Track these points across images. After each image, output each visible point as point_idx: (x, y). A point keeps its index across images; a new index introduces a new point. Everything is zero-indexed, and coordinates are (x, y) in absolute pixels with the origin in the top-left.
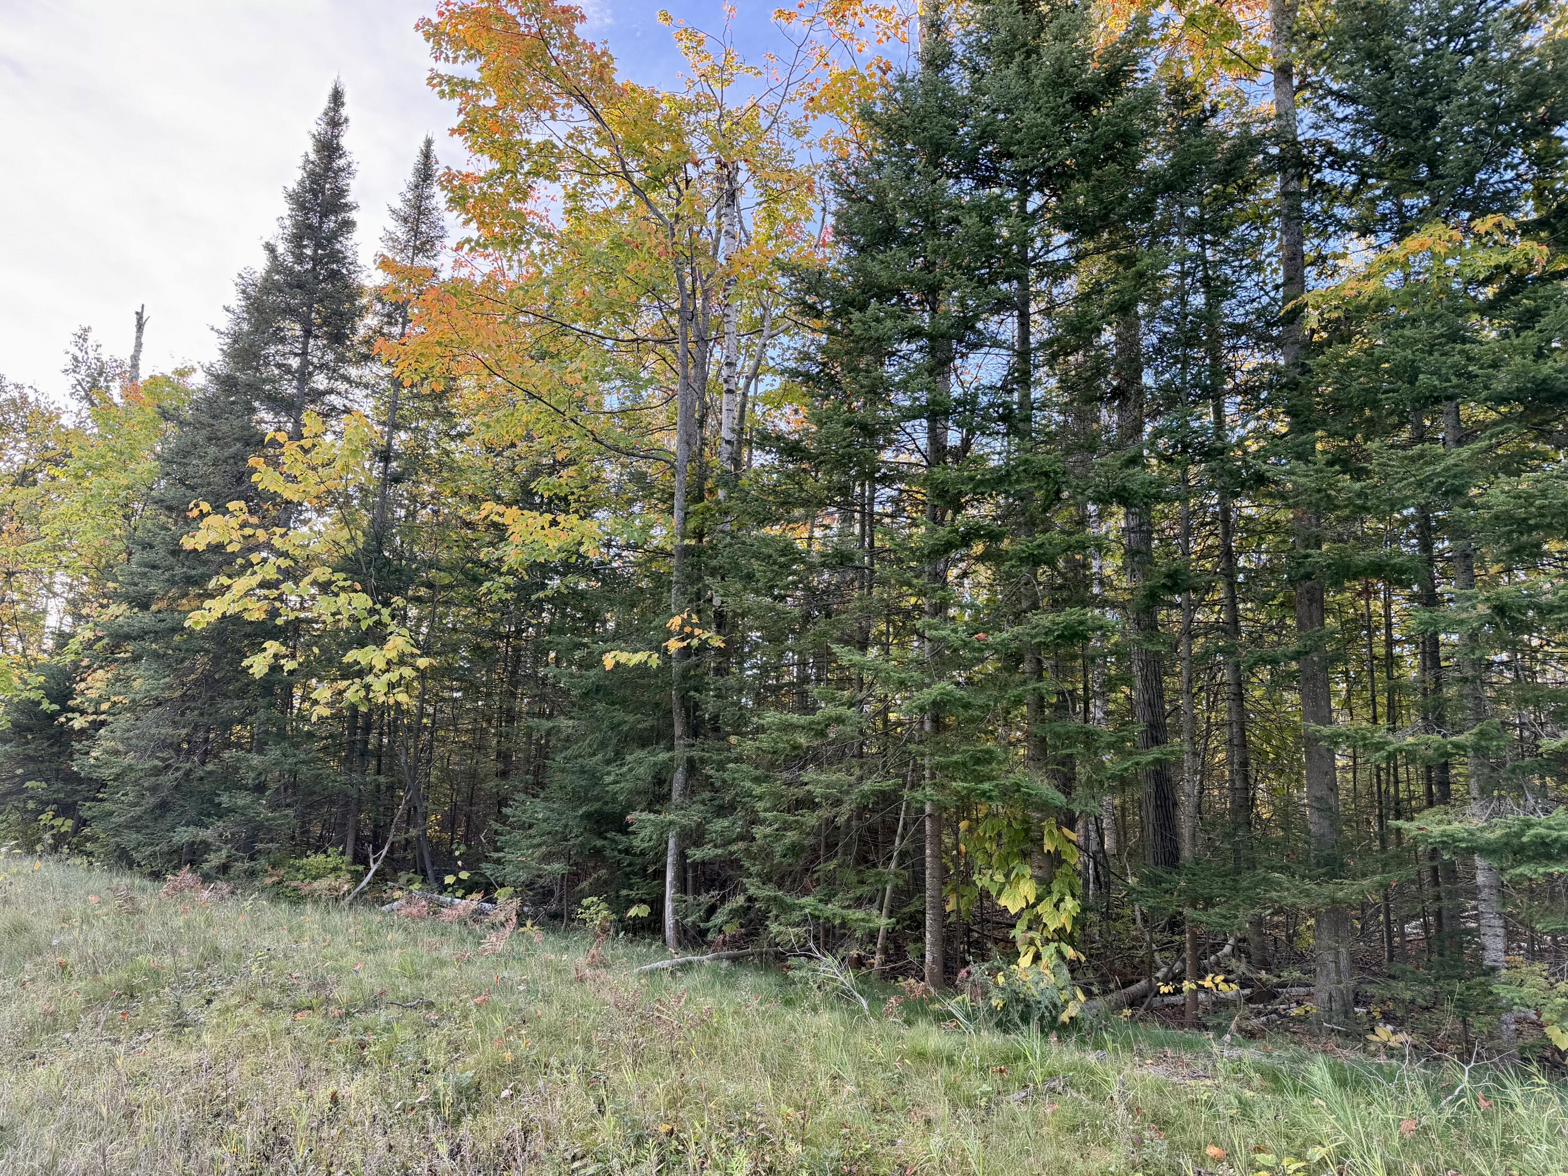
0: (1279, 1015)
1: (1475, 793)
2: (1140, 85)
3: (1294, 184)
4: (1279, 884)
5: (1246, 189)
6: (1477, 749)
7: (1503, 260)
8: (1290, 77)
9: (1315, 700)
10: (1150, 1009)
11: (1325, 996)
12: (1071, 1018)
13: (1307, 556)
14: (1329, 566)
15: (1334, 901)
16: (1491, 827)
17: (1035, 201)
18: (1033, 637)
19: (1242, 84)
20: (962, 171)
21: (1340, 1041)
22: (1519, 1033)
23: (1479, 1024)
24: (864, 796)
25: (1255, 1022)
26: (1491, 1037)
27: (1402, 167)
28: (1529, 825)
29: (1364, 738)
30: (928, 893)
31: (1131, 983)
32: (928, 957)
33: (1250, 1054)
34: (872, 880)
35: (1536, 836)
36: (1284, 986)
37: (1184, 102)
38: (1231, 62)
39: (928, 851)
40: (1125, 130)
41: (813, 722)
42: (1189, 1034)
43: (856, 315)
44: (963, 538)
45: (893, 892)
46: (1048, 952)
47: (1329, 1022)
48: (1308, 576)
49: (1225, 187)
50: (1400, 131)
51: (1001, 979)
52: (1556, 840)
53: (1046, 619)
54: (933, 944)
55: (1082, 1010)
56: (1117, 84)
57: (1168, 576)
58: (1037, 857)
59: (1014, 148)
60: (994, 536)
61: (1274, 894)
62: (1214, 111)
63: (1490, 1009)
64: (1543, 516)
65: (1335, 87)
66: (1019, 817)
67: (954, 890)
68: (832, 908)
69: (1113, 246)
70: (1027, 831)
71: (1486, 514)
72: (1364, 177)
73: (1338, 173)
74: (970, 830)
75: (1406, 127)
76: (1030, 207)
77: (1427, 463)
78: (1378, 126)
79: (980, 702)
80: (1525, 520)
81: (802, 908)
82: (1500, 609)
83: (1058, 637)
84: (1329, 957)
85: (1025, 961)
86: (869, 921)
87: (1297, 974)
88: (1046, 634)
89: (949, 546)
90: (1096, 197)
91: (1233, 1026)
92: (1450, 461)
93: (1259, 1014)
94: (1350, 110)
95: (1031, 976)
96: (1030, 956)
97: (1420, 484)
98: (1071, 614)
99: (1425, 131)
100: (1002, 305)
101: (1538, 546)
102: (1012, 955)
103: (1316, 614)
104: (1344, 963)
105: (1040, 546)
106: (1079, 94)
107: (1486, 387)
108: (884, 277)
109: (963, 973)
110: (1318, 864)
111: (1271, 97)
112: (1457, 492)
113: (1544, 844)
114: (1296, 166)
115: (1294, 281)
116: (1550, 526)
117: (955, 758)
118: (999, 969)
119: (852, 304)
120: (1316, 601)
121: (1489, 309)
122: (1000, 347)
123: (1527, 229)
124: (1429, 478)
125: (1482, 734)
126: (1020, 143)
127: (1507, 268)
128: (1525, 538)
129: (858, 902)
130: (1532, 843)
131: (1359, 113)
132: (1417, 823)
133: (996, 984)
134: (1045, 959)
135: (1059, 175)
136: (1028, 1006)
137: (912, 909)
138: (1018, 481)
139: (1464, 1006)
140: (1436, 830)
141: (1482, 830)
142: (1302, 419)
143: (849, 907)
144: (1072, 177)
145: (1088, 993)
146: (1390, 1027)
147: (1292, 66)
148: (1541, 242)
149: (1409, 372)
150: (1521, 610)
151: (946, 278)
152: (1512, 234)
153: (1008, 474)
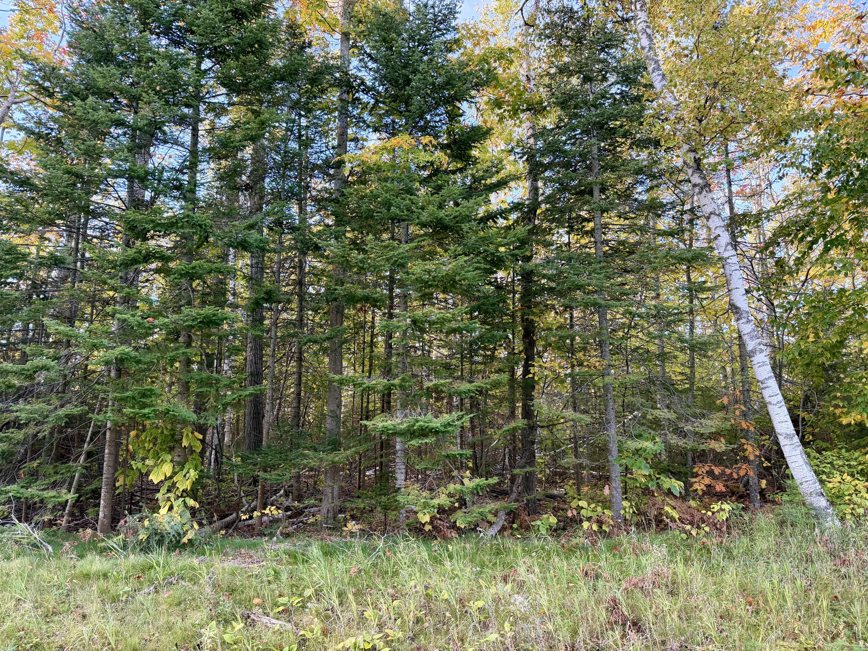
0: (303, 523)
1: (399, 407)
2: (272, 17)
3: (345, 96)
4: (308, 456)
5: (323, 91)
6: (401, 386)
7: (431, 159)
8: (348, 39)
9: (335, 362)
10: (236, 529)
11: (326, 511)
12: (189, 540)
13: (336, 289)
14: (345, 296)
15: (333, 462)
16: (402, 423)
17: (207, 64)
18: (185, 322)
19: (326, 35)
20: (161, 32)
21: (330, 532)
22: (408, 517)
23: (392, 515)
24: (59, 418)
25: (291, 529)
26: (396, 521)
27: (394, 101)
28: (417, 421)
29: (353, 381)
30: (104, 476)
31: (227, 516)
32: (101, 515)
33: (285, 546)
34: (64, 471)
35: (420, 426)
36: (306, 508)
37: (295, 34)
38: (320, 21)
39: (107, 451)
40: (261, 39)
41: (24, 369)
42: (256, 540)
43: (78, 102)
44: (145, 258)
45: (80, 477)
46: (178, 504)
47: (326, 523)
48: (335, 299)
49: (312, 87)
50: (393, 82)
51: (146, 523)
52: (427, 427)
53: (194, 312)
54: (105, 507)
55: (196, 534)
56: (259, 11)
57: (266, 293)
58: (178, 450)
59: (194, 28)
60: (164, 259)
61: (305, 461)
62: (310, 45)
63: (396, 509)
64: (434, 281)
65: (368, 51)
66: (169, 427)
67: (123, 473)
68: (32, 491)
69: (250, 103)
70: (173, 436)
71: (414, 277)
72: (377, 102)
73: (366, 96)
74: (137, 436)
75: (396, 82)
76: (203, 67)
77: (390, 250)
78: (384, 77)
79: (148, 360)
80: (427, 282)
81: (7, 493)
82: (414, 322)
83: (200, 322)
84: (329, 490)
85: (163, 511)
86: (58, 497)
87: (312, 501)
88: (193, 320)
89: (135, 261)
90: (241, 71)
91: (278, 532)
92: (401, 251)
93: (293, 523)
94: (374, 65)
95: (167, 519)
96: (167, 508)
97: (388, 260)
98: (209, 310)
99: (404, 87)
100: (182, 121)
101: (432, 294)
102: (155, 508)
103: (339, 318)
104: (336, 493)
105: (194, 268)
106: (236, 9)
107: (418, 218)
108: (101, 83)
109: (122, 522)
110: (329, 445)
111: (339, 47)
112: (403, 266)
113: (422, 430)
114: (347, 86)
115: (342, 147)
116: (437, 285)
117: (129, 394)
118: (147, 517)
119: (77, 95)
120: (339, 312)
121: (424, 181)
122: (178, 145)
123: (443, 147)
124: (391, 258)
125: (403, 380)
126: (199, 26)
127: (432, 163)
128: (427, 290)
129: (54, 485)
130: (418, 429)
131: (378, 68)
132: (372, 422)
133: (143, 526)
134: (175, 508)
135: (221, 53)
136: (162, 536)
137: (93, 487)
138: (182, 227)
139: (386, 508)
140: (380, 425)
141: (399, 424)
142: (339, 219)
143: (44, 490)
144: (229, 56)
145: (201, 524)
146: (354, 522)
147: (350, 34)
148: (446, 154)
149: (388, 204)
150: (422, 322)
151: (144, 94)
152: (436, 148)
153: (177, 222)
